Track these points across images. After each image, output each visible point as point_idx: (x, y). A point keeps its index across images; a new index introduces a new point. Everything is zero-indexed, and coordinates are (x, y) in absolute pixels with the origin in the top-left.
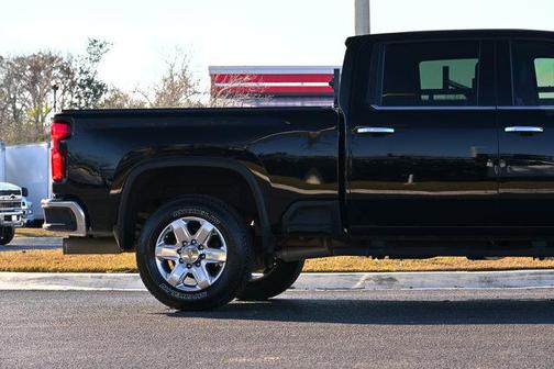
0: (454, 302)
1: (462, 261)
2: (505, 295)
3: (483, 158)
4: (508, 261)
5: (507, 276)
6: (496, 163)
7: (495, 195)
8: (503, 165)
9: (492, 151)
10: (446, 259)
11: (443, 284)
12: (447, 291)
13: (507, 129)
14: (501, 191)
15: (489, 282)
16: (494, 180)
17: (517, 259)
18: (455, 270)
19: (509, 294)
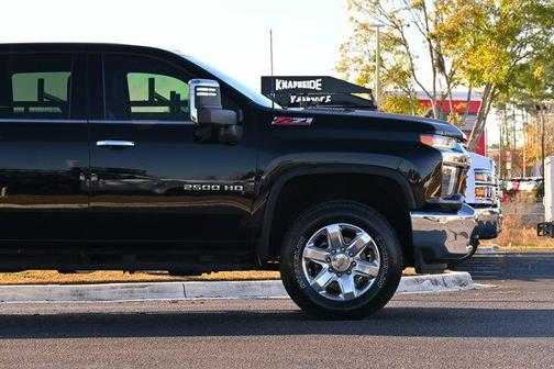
0: (45, 316)
1: (53, 275)
2: (95, 308)
3: (76, 171)
4: (99, 275)
5: (99, 289)
6: (88, 177)
7: (86, 208)
8: (94, 179)
9: (84, 165)
10: (38, 273)
11: (35, 297)
12: (38, 305)
13: (99, 143)
14: (92, 204)
15: (81, 295)
16: (86, 193)
17: (109, 272)
18: (47, 283)
19: (99, 308)
